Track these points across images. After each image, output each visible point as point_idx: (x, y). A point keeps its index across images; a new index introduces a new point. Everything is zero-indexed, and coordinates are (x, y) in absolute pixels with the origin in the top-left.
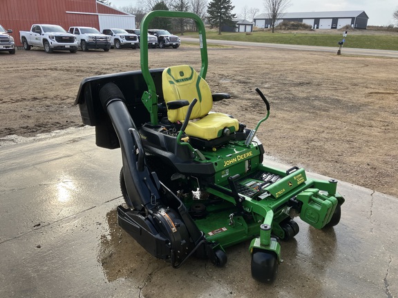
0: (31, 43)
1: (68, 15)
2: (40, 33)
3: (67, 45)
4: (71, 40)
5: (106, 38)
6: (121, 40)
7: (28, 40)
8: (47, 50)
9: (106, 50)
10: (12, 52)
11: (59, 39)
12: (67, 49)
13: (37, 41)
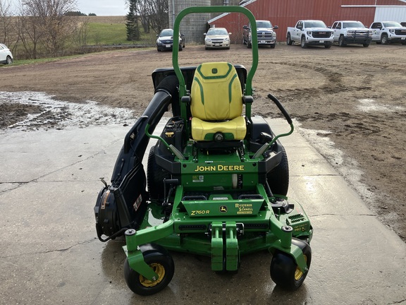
0: (293, 38)
1: (343, 9)
2: (301, 29)
3: (322, 40)
4: (327, 34)
5: (368, 32)
6: (389, 33)
7: (292, 36)
8: (303, 45)
9: (366, 45)
10: (272, 46)
11: (316, 34)
12: (322, 44)
13: (297, 37)
